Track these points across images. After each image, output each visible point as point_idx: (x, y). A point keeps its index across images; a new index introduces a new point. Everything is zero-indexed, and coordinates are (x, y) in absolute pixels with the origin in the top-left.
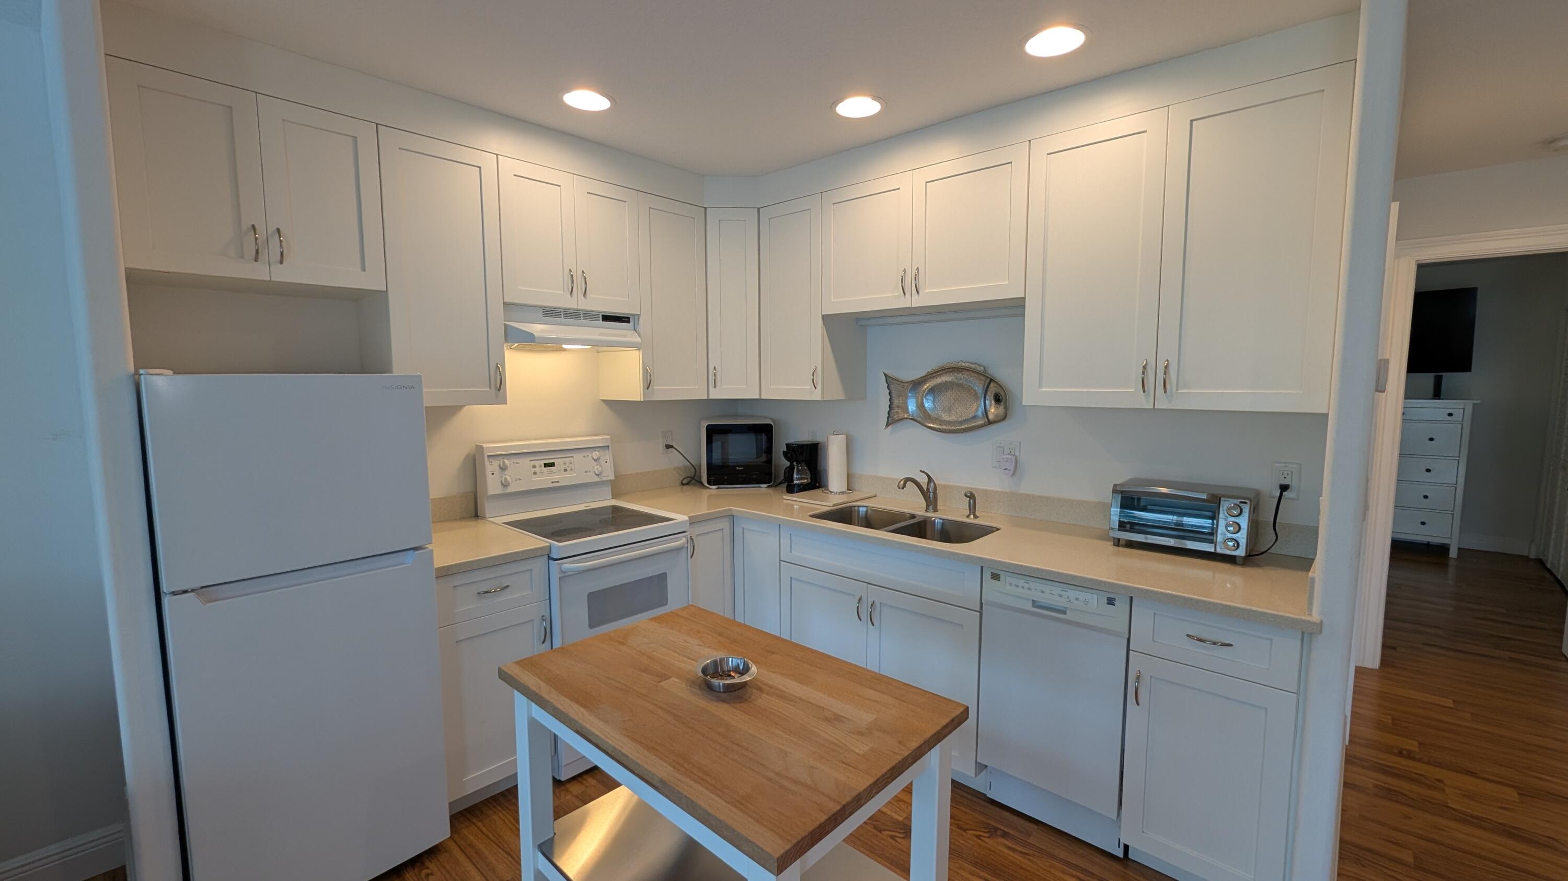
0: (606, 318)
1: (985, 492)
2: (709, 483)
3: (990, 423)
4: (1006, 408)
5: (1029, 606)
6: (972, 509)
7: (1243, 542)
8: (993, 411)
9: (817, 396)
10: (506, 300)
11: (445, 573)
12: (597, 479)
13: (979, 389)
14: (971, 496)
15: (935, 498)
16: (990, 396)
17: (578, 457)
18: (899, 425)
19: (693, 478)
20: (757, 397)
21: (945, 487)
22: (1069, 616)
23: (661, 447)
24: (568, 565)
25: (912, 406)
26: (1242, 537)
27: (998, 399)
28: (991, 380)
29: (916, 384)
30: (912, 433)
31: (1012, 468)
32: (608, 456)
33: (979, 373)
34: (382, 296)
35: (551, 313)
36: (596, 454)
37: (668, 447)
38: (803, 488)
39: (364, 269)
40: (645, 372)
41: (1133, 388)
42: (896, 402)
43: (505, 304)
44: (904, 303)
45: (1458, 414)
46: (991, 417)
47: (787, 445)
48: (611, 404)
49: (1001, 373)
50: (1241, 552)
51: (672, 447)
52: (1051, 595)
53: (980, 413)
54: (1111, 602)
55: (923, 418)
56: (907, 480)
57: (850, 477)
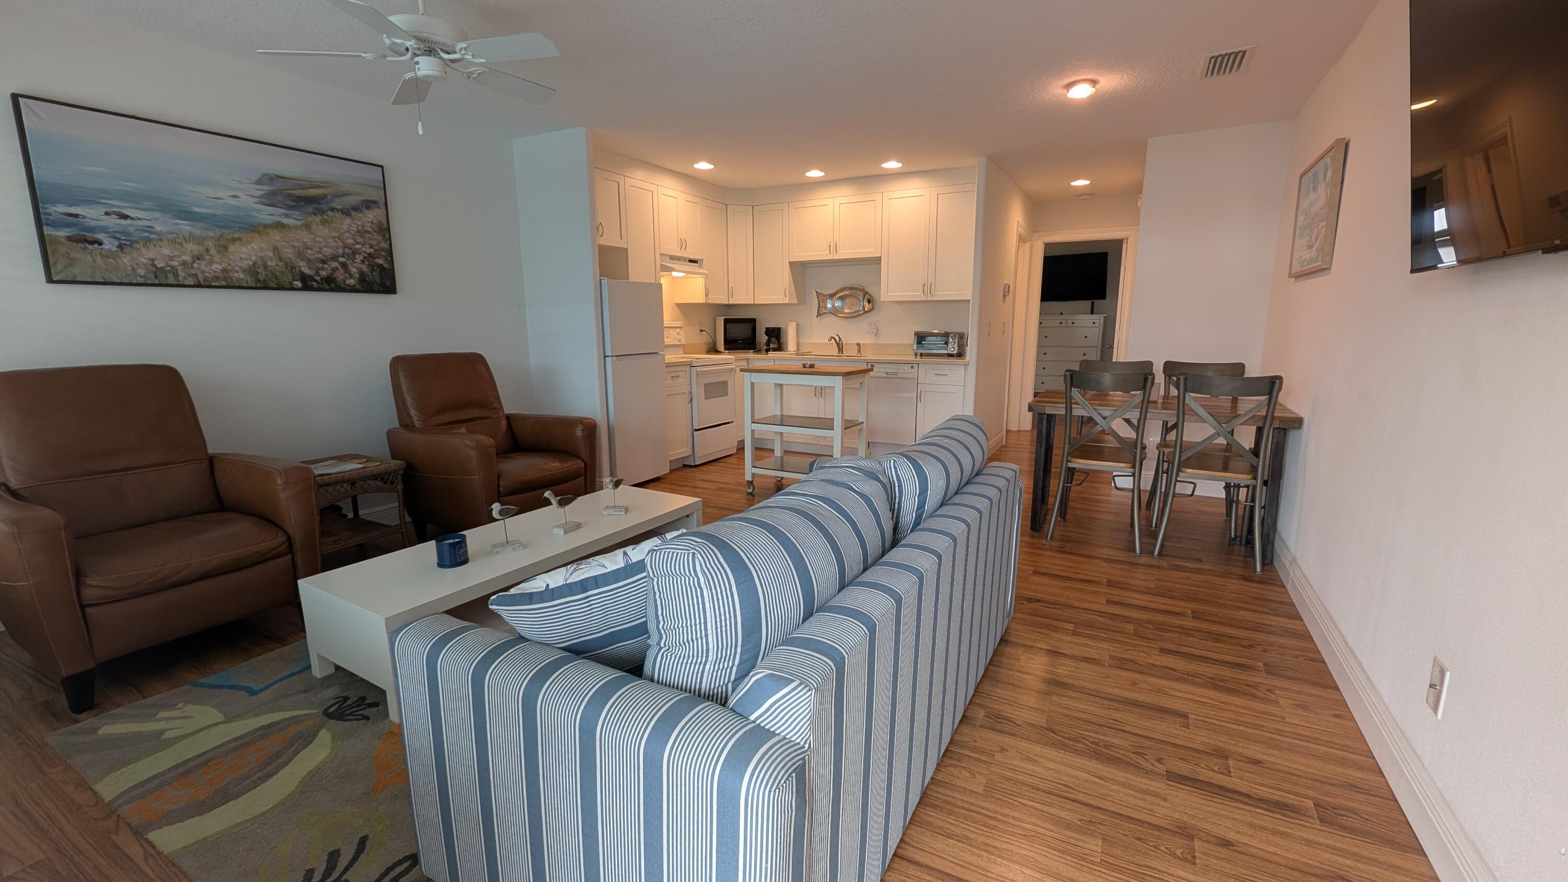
0: (691, 261)
1: (864, 344)
2: (725, 349)
3: (866, 312)
4: (873, 305)
5: (885, 375)
6: (859, 351)
7: (956, 348)
8: (867, 307)
9: (787, 301)
10: (661, 252)
11: (669, 365)
12: (679, 343)
13: (861, 298)
14: (859, 345)
15: (842, 347)
16: (866, 300)
17: (671, 331)
18: (823, 316)
19: (712, 348)
20: (753, 303)
21: (846, 344)
22: (899, 375)
23: (699, 331)
24: (699, 369)
25: (829, 306)
26: (956, 346)
27: (869, 302)
28: (867, 293)
29: (832, 296)
30: (831, 319)
31: (875, 332)
32: (682, 332)
33: (861, 290)
34: (626, 249)
35: (673, 258)
36: (678, 330)
37: (701, 331)
38: (774, 350)
39: (621, 239)
40: (706, 287)
41: (920, 293)
42: (821, 305)
43: (661, 254)
44: (830, 257)
45: (1097, 322)
46: (866, 309)
47: (766, 328)
48: (677, 305)
49: (870, 290)
50: (955, 352)
51: (704, 331)
52: (892, 369)
53: (861, 308)
54: (912, 367)
55: (835, 312)
56: (832, 337)
57: (798, 344)
